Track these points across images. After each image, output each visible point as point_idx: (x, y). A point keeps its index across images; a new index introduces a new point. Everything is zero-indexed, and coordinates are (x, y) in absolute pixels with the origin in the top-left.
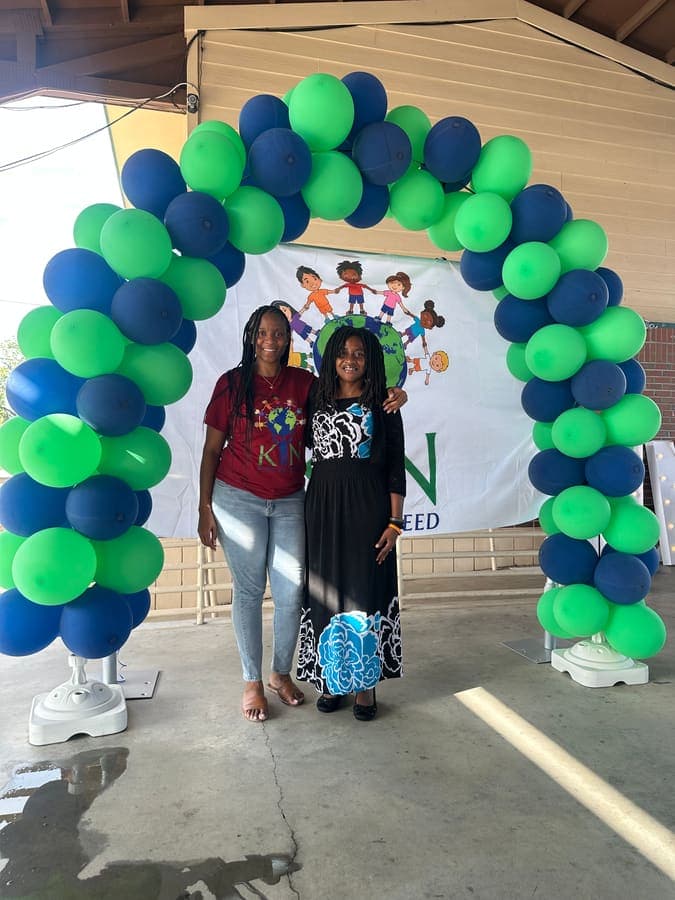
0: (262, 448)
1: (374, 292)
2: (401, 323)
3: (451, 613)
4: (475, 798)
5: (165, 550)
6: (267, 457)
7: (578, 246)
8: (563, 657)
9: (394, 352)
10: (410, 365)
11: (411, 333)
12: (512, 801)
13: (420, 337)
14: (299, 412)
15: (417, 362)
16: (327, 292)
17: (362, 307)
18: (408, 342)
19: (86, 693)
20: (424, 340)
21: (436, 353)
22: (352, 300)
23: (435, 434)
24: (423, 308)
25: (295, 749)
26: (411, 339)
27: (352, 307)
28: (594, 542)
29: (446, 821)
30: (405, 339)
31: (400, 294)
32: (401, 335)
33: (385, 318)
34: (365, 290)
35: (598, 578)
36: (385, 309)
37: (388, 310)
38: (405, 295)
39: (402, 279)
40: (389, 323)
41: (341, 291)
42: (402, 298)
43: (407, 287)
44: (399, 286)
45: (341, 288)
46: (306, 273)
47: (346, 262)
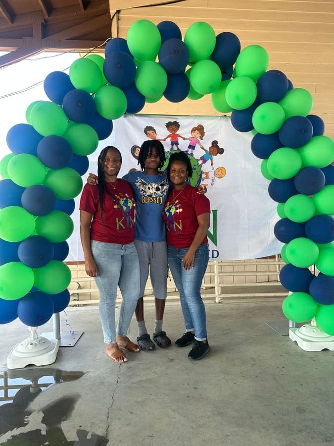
0: (117, 219)
1: (184, 139)
2: (198, 153)
3: (245, 305)
4: (214, 414)
5: (72, 272)
6: (121, 225)
7: (295, 104)
8: (295, 333)
9: (195, 169)
10: (204, 176)
11: (204, 159)
12: (234, 418)
13: (209, 161)
14: (133, 200)
15: (207, 174)
17: (177, 147)
18: (202, 164)
19: (36, 344)
20: (212, 161)
21: (218, 169)
22: (172, 144)
23: (217, 210)
24: (211, 145)
25: (131, 379)
26: (204, 162)
27: (172, 147)
28: (312, 269)
29: (192, 427)
30: (200, 162)
31: (199, 138)
32: (198, 160)
33: (190, 151)
34: (179, 138)
35: (311, 289)
36: (190, 147)
37: (192, 147)
38: (201, 138)
39: (200, 129)
40: (192, 154)
41: (167, 140)
42: (200, 140)
43: (202, 134)
44: (197, 134)
45: (166, 138)
46: (148, 130)
47: (170, 122)
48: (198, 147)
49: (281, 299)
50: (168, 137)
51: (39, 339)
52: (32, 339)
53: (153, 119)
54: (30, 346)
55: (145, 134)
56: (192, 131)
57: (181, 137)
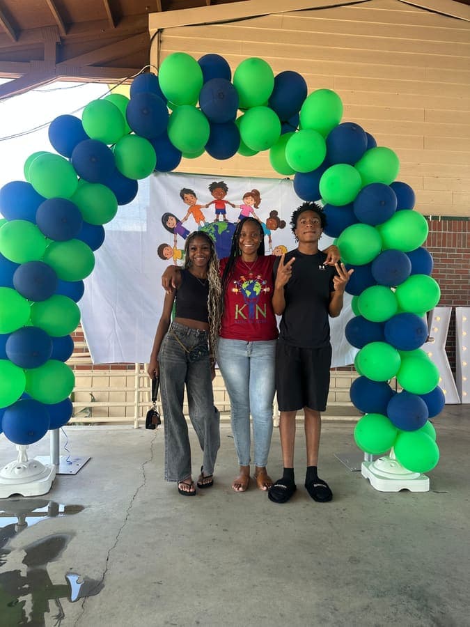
1: (234, 206)
7: (376, 168)
13: (267, 236)
16: (201, 207)
17: (224, 217)
20: (270, 238)
22: (218, 212)
24: (269, 217)
27: (218, 217)
31: (253, 206)
34: (227, 205)
36: (241, 217)
37: (244, 218)
38: (256, 207)
39: (255, 195)
41: (210, 206)
42: (254, 209)
43: (258, 201)
44: (251, 201)
45: (210, 204)
46: (186, 193)
47: (214, 183)
49: (351, 425)
50: (213, 202)
51: (28, 463)
52: (20, 460)
53: (193, 179)
54: (16, 470)
55: (180, 198)
56: (244, 197)
57: (229, 203)
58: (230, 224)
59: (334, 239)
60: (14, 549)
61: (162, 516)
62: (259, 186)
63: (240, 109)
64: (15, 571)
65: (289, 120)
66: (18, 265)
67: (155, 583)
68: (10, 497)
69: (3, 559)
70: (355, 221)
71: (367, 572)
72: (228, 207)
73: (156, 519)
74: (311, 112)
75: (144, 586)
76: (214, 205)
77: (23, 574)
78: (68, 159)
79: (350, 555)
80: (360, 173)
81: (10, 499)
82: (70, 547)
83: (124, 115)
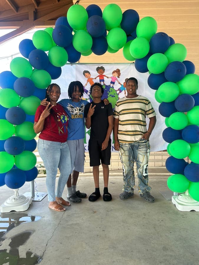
0: (59, 128)
1: (108, 78)
6: (61, 131)
9: (114, 96)
16: (93, 79)
17: (104, 83)
18: (119, 93)
20: (125, 92)
22: (100, 81)
24: (125, 81)
26: (121, 92)
30: (118, 92)
31: (117, 77)
32: (116, 91)
33: (112, 85)
34: (105, 77)
36: (112, 82)
37: (113, 83)
38: (118, 77)
39: (118, 71)
40: (113, 87)
41: (97, 78)
42: (118, 78)
43: (119, 75)
44: (116, 75)
45: (97, 77)
46: (86, 72)
47: (99, 67)
48: (116, 82)
50: (98, 76)
51: (19, 196)
52: (15, 196)
53: (88, 66)
54: (13, 200)
55: (83, 75)
56: (113, 73)
57: (106, 76)
58: (106, 86)
59: (156, 90)
60: (6, 238)
61: (75, 223)
62: (120, 67)
63: (107, 30)
64: (5, 249)
65: (131, 34)
66: (8, 109)
67: (66, 258)
68: (10, 212)
69: (1, 243)
70: (165, 81)
71: (171, 256)
72: (105, 78)
73: (73, 224)
74: (142, 29)
75: (61, 260)
76: (99, 78)
77: (8, 251)
78: (28, 60)
79: (163, 246)
80: (167, 57)
81: (10, 213)
82: (31, 237)
83: (52, 36)
